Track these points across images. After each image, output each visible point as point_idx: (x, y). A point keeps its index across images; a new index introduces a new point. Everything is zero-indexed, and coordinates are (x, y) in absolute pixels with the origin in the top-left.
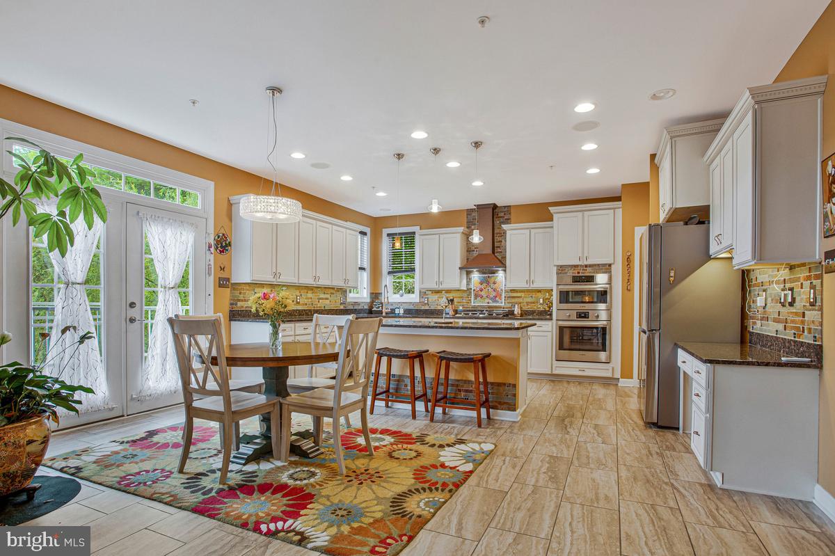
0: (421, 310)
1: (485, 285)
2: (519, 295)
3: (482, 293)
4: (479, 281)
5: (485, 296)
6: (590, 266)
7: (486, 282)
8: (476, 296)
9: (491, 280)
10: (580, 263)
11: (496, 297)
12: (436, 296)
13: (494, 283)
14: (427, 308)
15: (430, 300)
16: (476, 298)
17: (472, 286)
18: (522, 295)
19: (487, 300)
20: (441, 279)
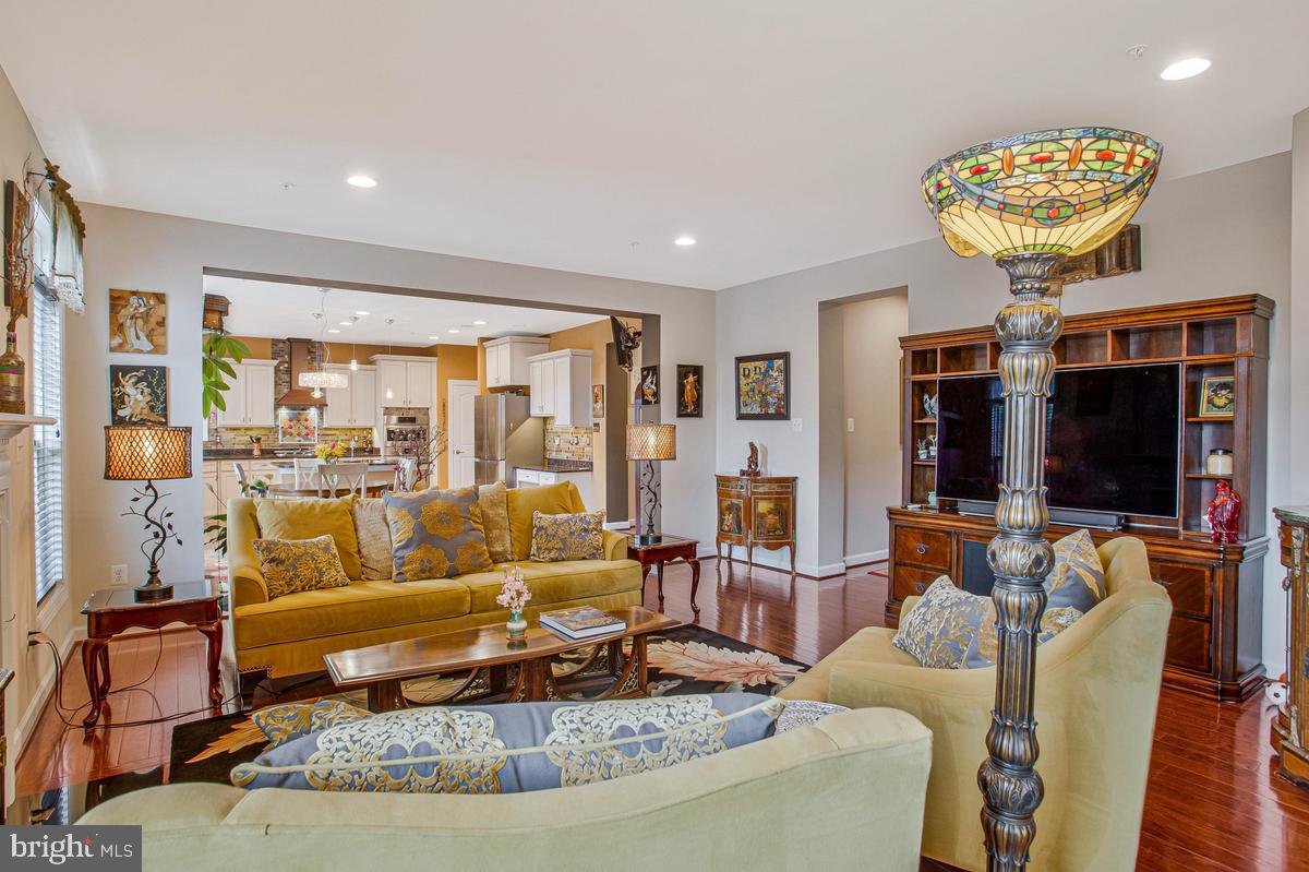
0: (212, 451)
1: (295, 422)
2: (333, 432)
3: (292, 431)
4: (288, 417)
5: (295, 433)
6: (413, 409)
7: (296, 419)
8: (284, 434)
9: (303, 417)
10: (405, 406)
11: (307, 435)
12: (231, 435)
13: (306, 420)
14: (220, 447)
15: (223, 438)
16: (284, 436)
17: (279, 423)
18: (337, 432)
19: (298, 438)
20: (249, 416)
